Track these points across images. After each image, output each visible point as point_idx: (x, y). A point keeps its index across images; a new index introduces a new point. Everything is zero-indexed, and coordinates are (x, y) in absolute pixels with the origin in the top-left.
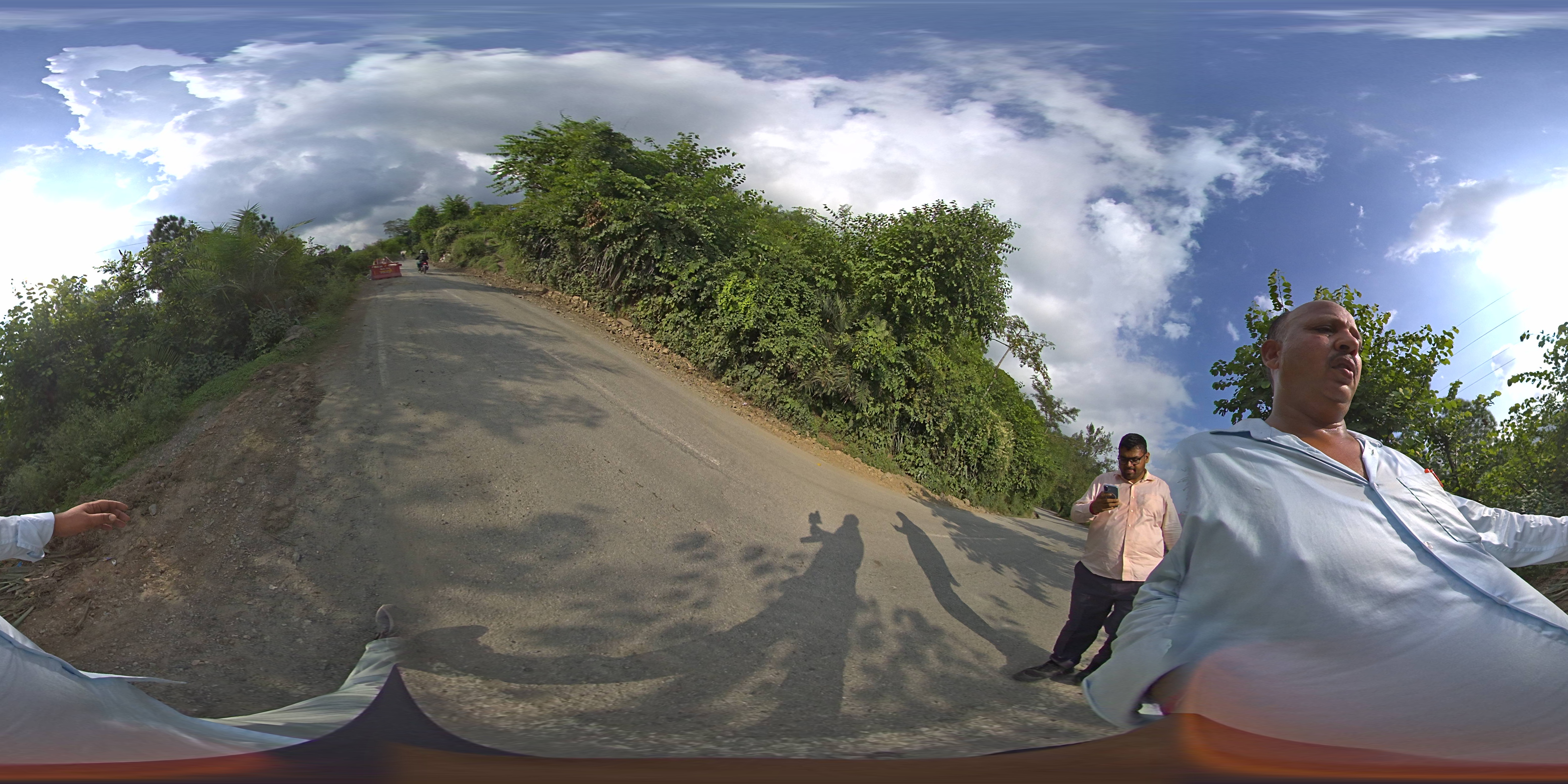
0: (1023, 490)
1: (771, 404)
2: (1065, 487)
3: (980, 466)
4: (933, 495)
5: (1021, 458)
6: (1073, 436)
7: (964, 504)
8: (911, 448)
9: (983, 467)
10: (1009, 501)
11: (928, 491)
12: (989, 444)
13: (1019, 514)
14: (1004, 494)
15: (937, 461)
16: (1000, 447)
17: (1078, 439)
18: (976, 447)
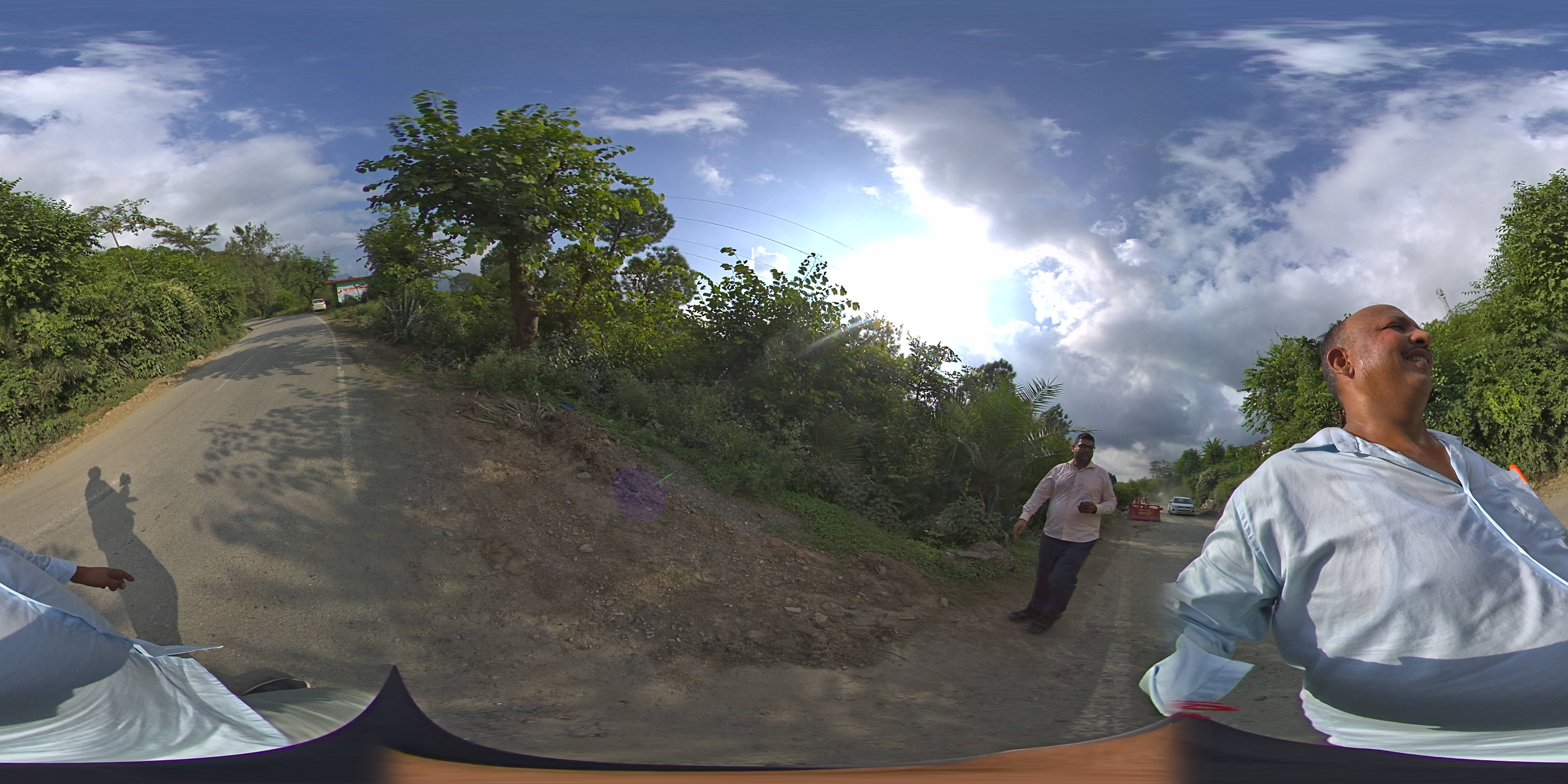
0: (226, 317)
1: (40, 441)
2: (253, 292)
3: (186, 326)
4: (180, 373)
5: (205, 296)
6: (226, 246)
7: (201, 361)
8: (136, 361)
9: (188, 325)
10: (224, 333)
11: (175, 374)
12: (177, 306)
13: (239, 337)
14: (216, 331)
15: (159, 351)
16: (186, 301)
17: (233, 247)
18: (171, 317)
